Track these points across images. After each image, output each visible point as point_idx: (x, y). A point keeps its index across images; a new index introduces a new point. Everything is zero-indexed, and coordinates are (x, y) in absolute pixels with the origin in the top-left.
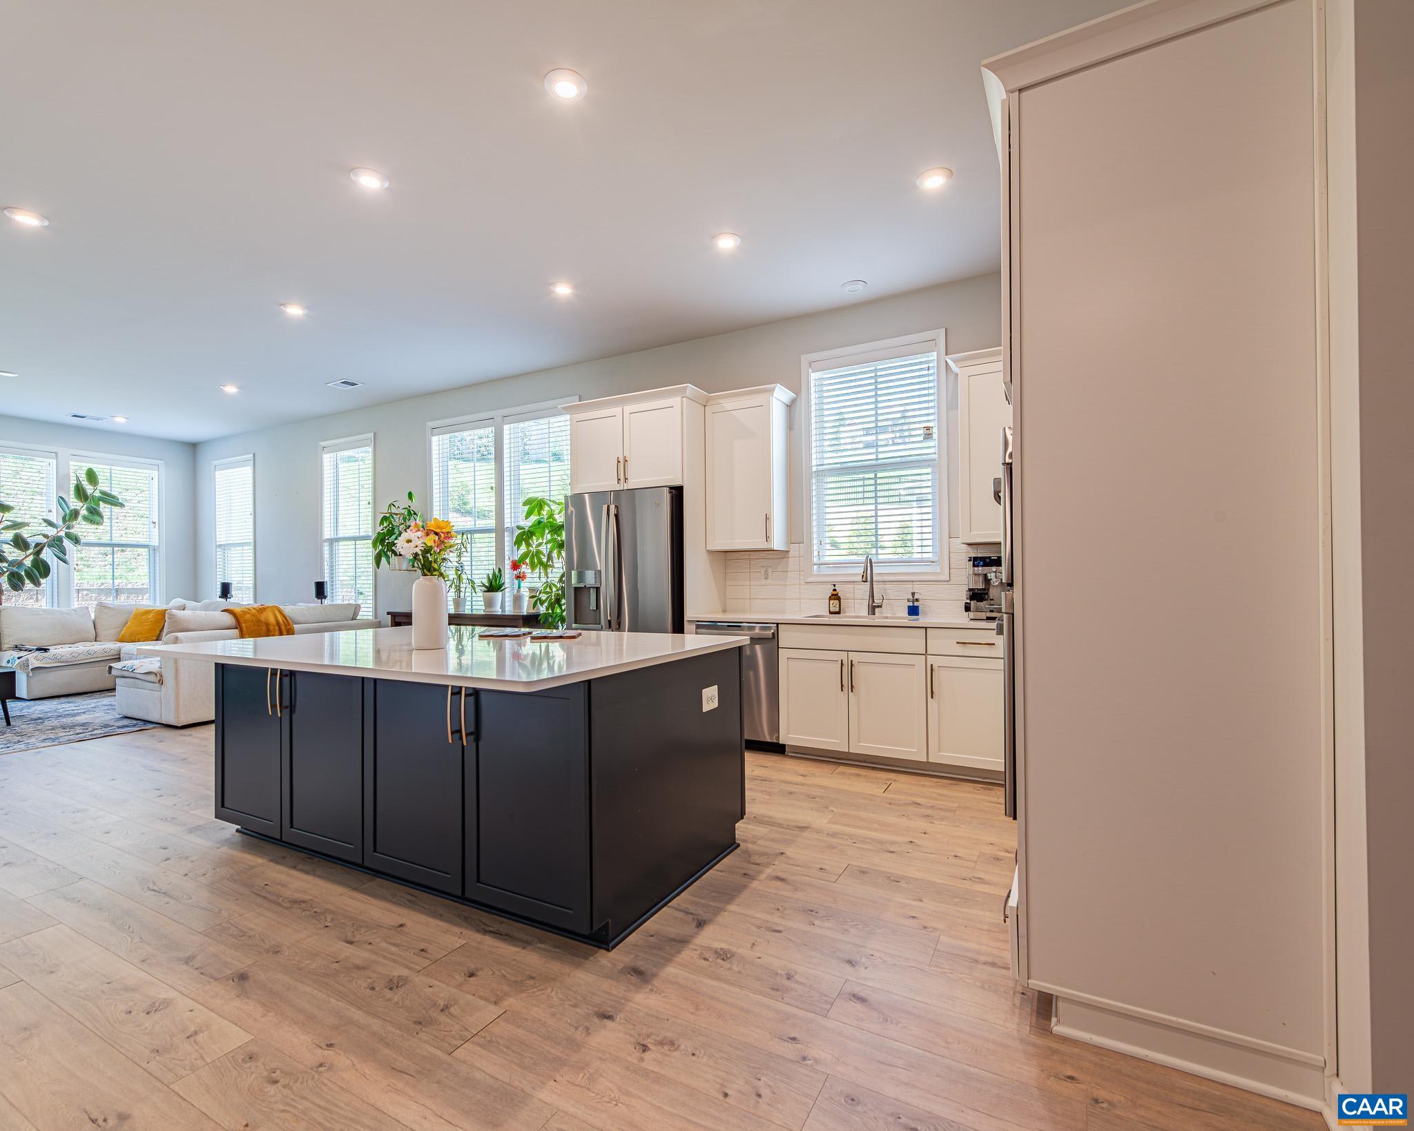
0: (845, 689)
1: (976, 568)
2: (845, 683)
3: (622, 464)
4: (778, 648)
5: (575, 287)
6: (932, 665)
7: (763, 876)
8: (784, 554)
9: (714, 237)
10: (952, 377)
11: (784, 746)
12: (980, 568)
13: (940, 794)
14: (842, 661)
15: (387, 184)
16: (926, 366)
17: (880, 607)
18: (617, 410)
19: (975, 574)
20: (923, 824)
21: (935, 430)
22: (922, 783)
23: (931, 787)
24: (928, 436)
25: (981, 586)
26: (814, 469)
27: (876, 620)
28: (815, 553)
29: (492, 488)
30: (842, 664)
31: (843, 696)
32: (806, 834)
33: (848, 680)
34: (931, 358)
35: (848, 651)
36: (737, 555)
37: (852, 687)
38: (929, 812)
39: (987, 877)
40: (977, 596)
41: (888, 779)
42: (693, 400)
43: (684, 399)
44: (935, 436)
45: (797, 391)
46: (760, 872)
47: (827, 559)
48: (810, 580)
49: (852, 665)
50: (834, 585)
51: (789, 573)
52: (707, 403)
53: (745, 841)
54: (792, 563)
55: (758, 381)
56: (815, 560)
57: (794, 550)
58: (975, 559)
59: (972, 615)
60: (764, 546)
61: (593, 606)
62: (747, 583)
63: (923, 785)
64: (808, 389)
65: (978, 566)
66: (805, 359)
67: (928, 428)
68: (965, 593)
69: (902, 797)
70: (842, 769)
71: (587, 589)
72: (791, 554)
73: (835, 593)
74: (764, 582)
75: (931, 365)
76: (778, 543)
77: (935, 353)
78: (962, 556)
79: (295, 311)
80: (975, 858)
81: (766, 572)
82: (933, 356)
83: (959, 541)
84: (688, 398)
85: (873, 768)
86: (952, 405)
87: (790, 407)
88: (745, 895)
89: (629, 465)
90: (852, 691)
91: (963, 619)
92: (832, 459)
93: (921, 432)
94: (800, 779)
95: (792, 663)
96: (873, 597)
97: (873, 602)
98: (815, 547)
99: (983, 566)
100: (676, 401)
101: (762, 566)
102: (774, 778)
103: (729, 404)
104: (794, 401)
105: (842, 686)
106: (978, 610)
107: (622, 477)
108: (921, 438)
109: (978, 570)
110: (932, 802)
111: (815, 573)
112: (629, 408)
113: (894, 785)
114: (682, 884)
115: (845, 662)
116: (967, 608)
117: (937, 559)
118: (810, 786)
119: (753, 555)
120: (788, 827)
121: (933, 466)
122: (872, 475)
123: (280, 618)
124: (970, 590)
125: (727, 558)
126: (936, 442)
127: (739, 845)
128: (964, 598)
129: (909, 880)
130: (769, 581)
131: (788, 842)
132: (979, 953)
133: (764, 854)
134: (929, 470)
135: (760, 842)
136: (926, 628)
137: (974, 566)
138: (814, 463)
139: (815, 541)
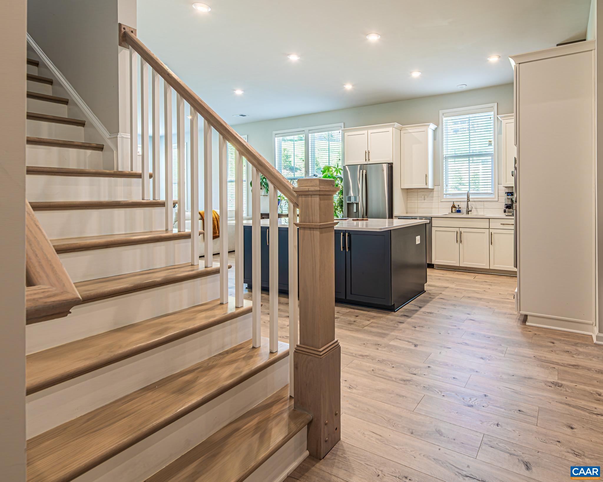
0: (458, 242)
1: (508, 196)
2: (458, 240)
3: (367, 153)
4: (432, 227)
5: (353, 86)
6: (491, 233)
7: (436, 298)
8: (432, 190)
9: (411, 72)
10: (499, 123)
11: (433, 265)
12: (510, 196)
13: (494, 279)
14: (457, 231)
15: (299, 58)
16: (489, 117)
17: (471, 211)
18: (365, 132)
19: (508, 199)
20: (489, 287)
21: (493, 142)
22: (487, 276)
23: (491, 277)
24: (490, 144)
25: (510, 203)
26: (444, 156)
27: (470, 215)
28: (445, 190)
29: (303, 161)
30: (457, 233)
31: (457, 245)
32: (448, 289)
33: (459, 239)
34: (491, 114)
35: (459, 228)
36: (412, 190)
37: (461, 241)
38: (491, 284)
39: (510, 298)
40: (509, 207)
41: (475, 275)
42: (397, 129)
43: (394, 128)
44: (493, 144)
45: (438, 125)
46: (435, 297)
47: (449, 192)
48: (443, 200)
49: (461, 233)
50: (454, 202)
51: (434, 198)
52: (401, 129)
53: (427, 291)
54: (435, 194)
55: (423, 121)
56: (445, 192)
57: (436, 188)
58: (508, 193)
59: (506, 214)
60: (425, 187)
61: (355, 211)
62: (417, 202)
63: (488, 277)
64: (442, 124)
65: (509, 195)
66: (441, 112)
67: (490, 141)
68: (504, 206)
69: (481, 280)
70: (456, 272)
71: (353, 203)
72: (435, 190)
73: (453, 205)
74: (423, 201)
75: (491, 116)
76: (430, 186)
77: (493, 112)
78: (503, 191)
79: (239, 92)
80: (506, 294)
81: (424, 197)
82: (492, 113)
83: (502, 186)
84: (395, 128)
85: (469, 272)
86: (500, 133)
87: (435, 131)
88: (431, 302)
89: (370, 154)
90: (461, 243)
91: (503, 215)
92: (451, 153)
93: (487, 143)
94: (442, 275)
95: (437, 232)
96: (468, 207)
97: (468, 209)
98: (445, 187)
99: (511, 196)
100: (390, 129)
101: (423, 195)
102: (432, 275)
103: (410, 130)
104: (436, 129)
105: (457, 241)
106: (509, 212)
107: (367, 159)
108: (487, 145)
109: (509, 197)
110: (491, 281)
111: (445, 198)
112: (370, 131)
113: (477, 277)
114: (414, 297)
115: (458, 232)
116: (505, 211)
117: (493, 193)
118: (446, 277)
119: (419, 191)
120: (441, 287)
121: (492, 156)
122: (468, 159)
123: (217, 216)
124: (506, 204)
125: (408, 191)
126: (493, 146)
127: (425, 291)
128: (503, 207)
129: (484, 299)
130: (426, 201)
131: (444, 291)
132: (507, 312)
133: (435, 293)
134: (490, 158)
135: (432, 291)
136: (489, 219)
137: (507, 195)
138: (444, 153)
139: (445, 185)
